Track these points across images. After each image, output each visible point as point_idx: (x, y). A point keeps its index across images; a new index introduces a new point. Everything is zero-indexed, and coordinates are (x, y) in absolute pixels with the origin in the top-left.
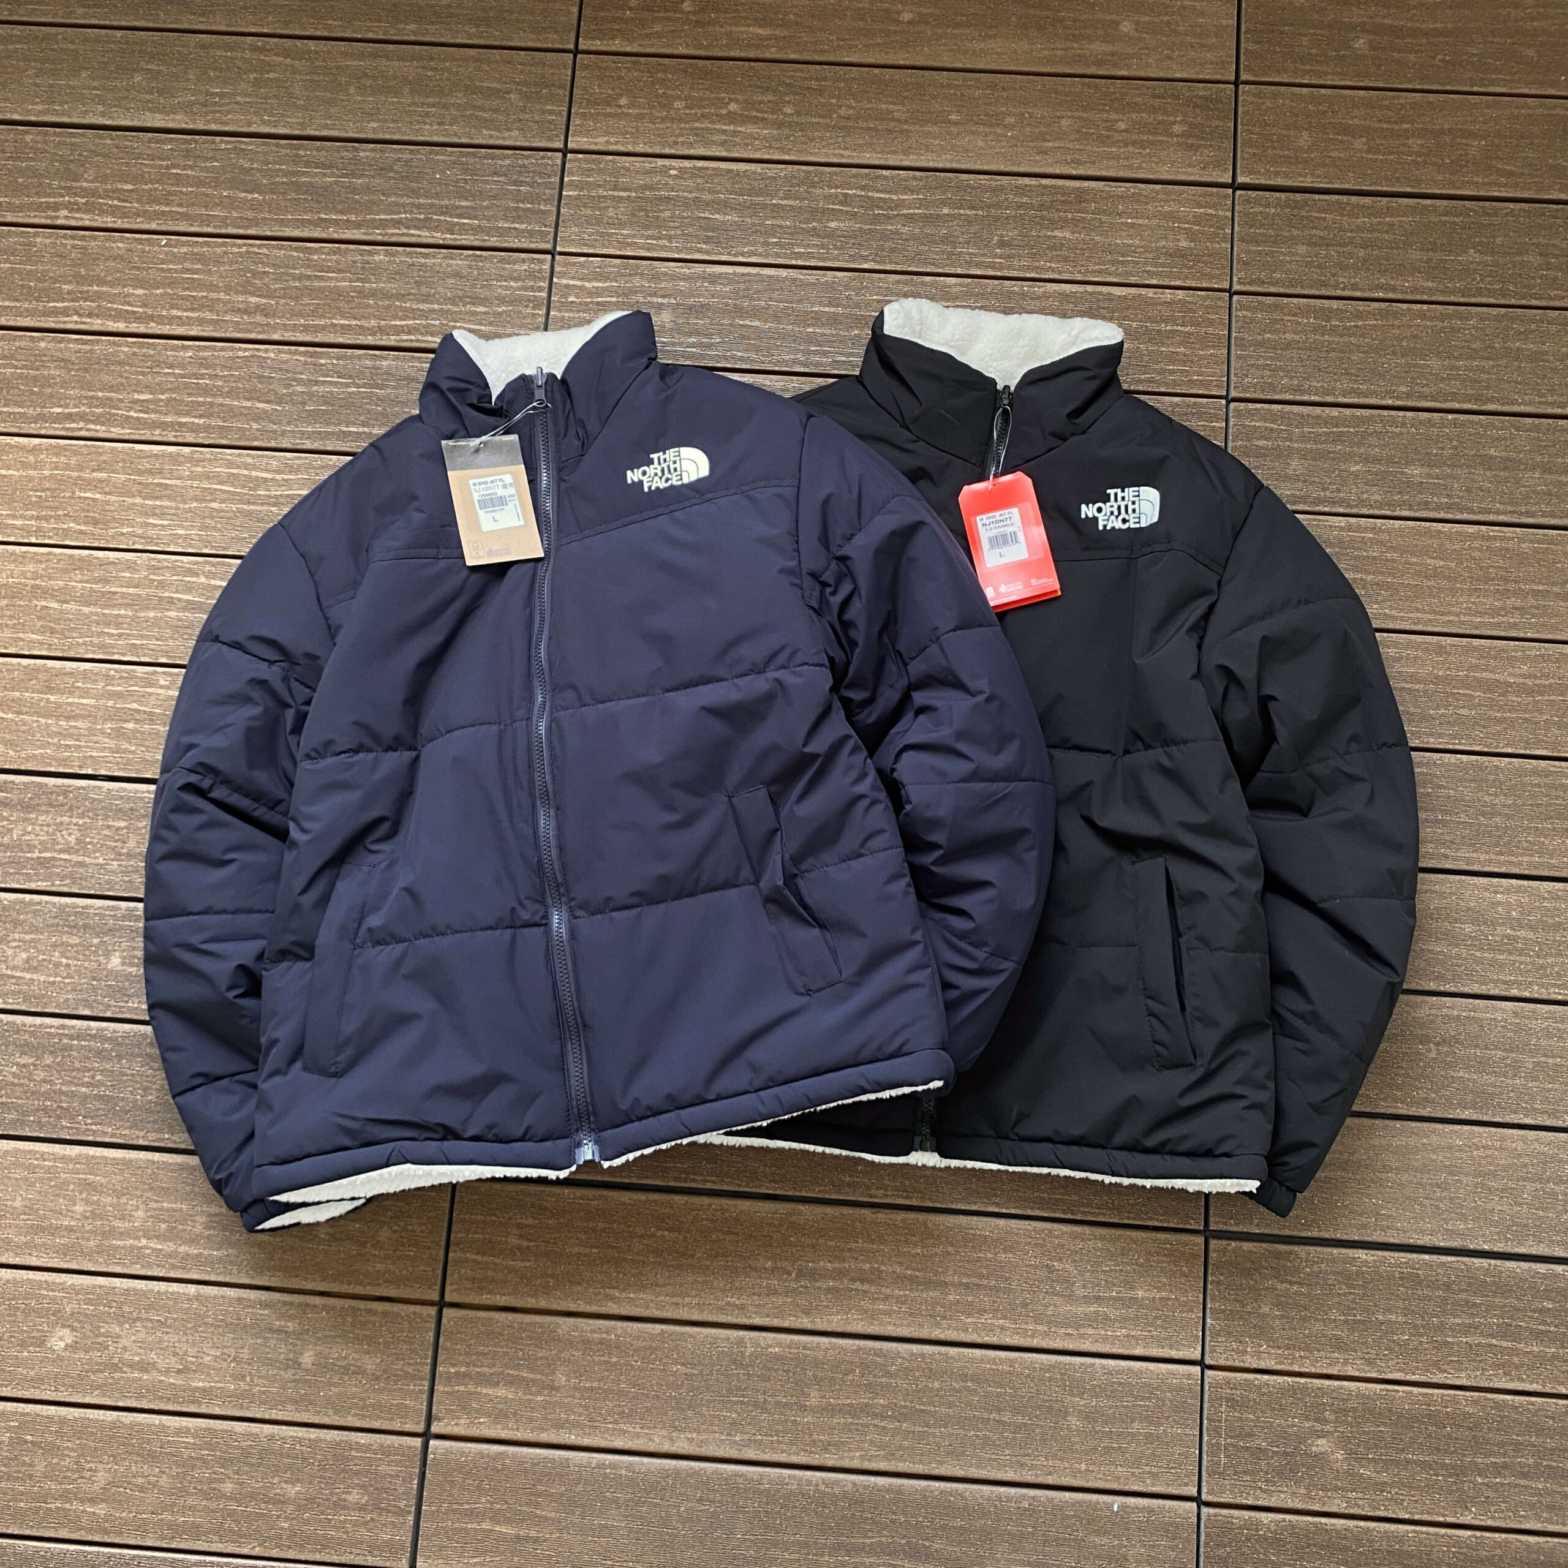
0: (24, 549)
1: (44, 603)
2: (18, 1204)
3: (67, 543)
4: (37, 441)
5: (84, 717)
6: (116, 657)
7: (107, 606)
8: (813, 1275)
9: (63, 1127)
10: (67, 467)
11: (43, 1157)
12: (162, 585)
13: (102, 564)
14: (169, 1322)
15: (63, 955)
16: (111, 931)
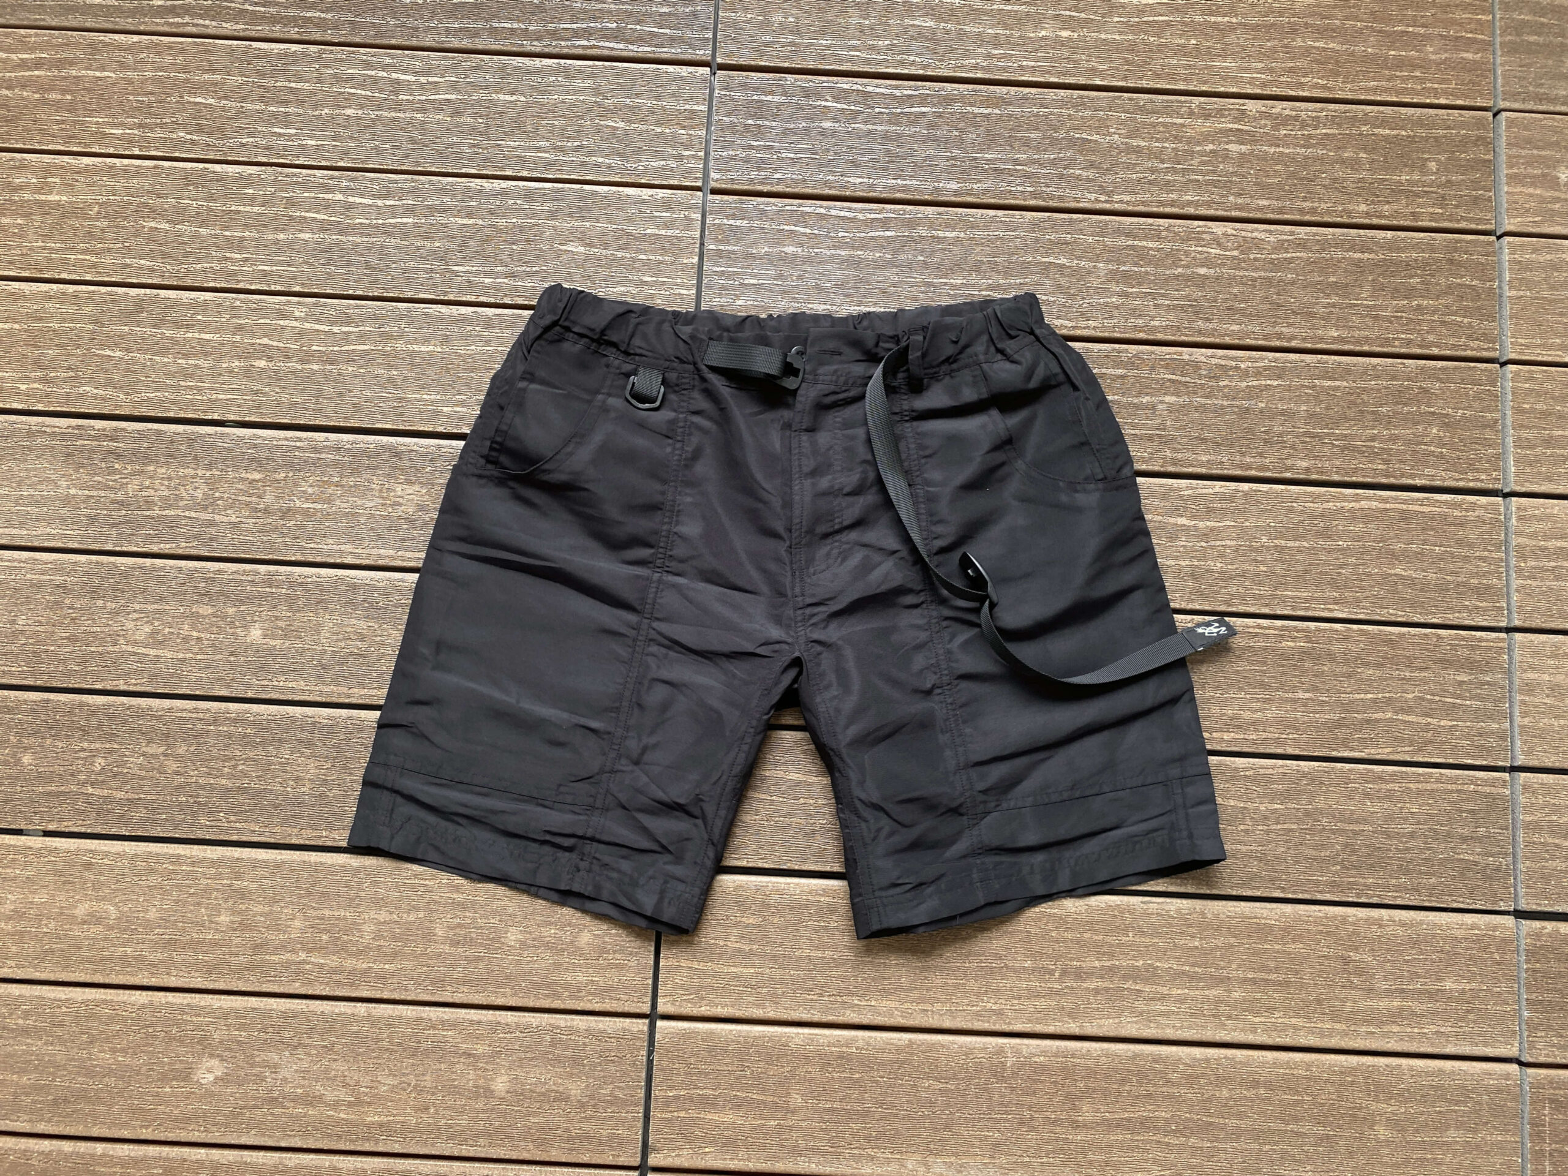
0: (126, 161)
1: (153, 224)
2: (152, 915)
3: (177, 155)
4: (136, 38)
5: (207, 355)
6: (241, 286)
7: (227, 228)
8: (1079, 974)
9: (202, 826)
10: (173, 67)
11: (179, 859)
12: (291, 202)
13: (221, 178)
14: (337, 1047)
15: (193, 627)
16: (248, 599)
